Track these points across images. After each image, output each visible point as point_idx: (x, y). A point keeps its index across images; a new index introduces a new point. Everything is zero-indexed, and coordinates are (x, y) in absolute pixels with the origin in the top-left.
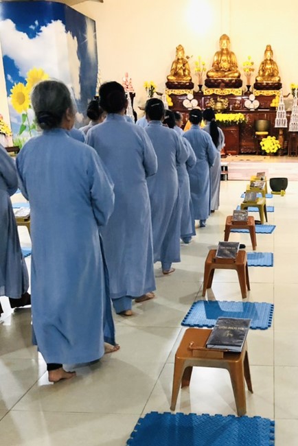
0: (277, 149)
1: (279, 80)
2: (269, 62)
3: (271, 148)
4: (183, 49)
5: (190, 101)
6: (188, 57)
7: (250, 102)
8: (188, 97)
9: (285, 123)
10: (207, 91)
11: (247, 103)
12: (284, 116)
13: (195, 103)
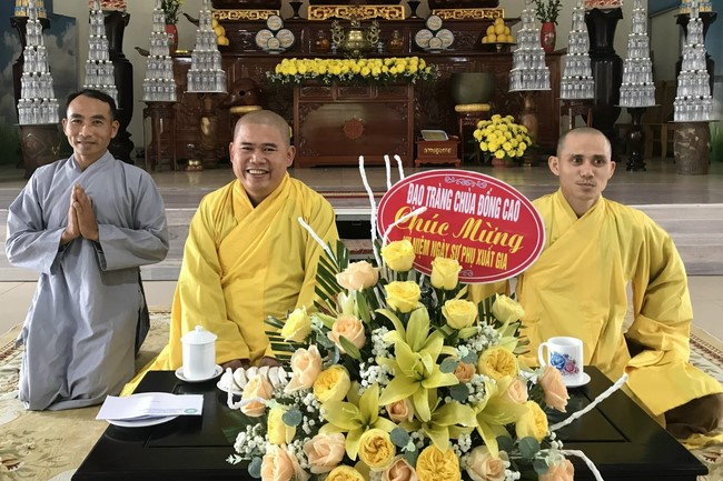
0: (523, 146)
3: (508, 147)
5: (275, 33)
7: (430, 35)
8: (269, 24)
9: (543, 80)
10: (315, 11)
11: (422, 38)
12: (538, 61)
13: (287, 37)
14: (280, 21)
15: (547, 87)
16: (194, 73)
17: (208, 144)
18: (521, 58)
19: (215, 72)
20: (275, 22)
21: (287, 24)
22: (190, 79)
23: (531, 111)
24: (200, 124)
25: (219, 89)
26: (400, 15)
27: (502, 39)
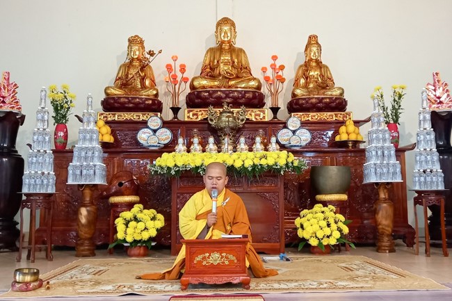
1: (342, 94)
2: (314, 64)
4: (142, 42)
5: (155, 131)
6: (151, 53)
7: (291, 133)
8: (149, 124)
9: (394, 173)
10: (191, 114)
11: (284, 136)
12: (389, 156)
13: (165, 135)
14: (159, 122)
15: (399, 180)
16: (75, 167)
17: (85, 233)
18: (374, 153)
19: (95, 166)
20: (154, 121)
21: (166, 124)
22: (70, 172)
23: (385, 200)
24: (77, 213)
25: (98, 181)
26: (264, 117)
27: (353, 137)
